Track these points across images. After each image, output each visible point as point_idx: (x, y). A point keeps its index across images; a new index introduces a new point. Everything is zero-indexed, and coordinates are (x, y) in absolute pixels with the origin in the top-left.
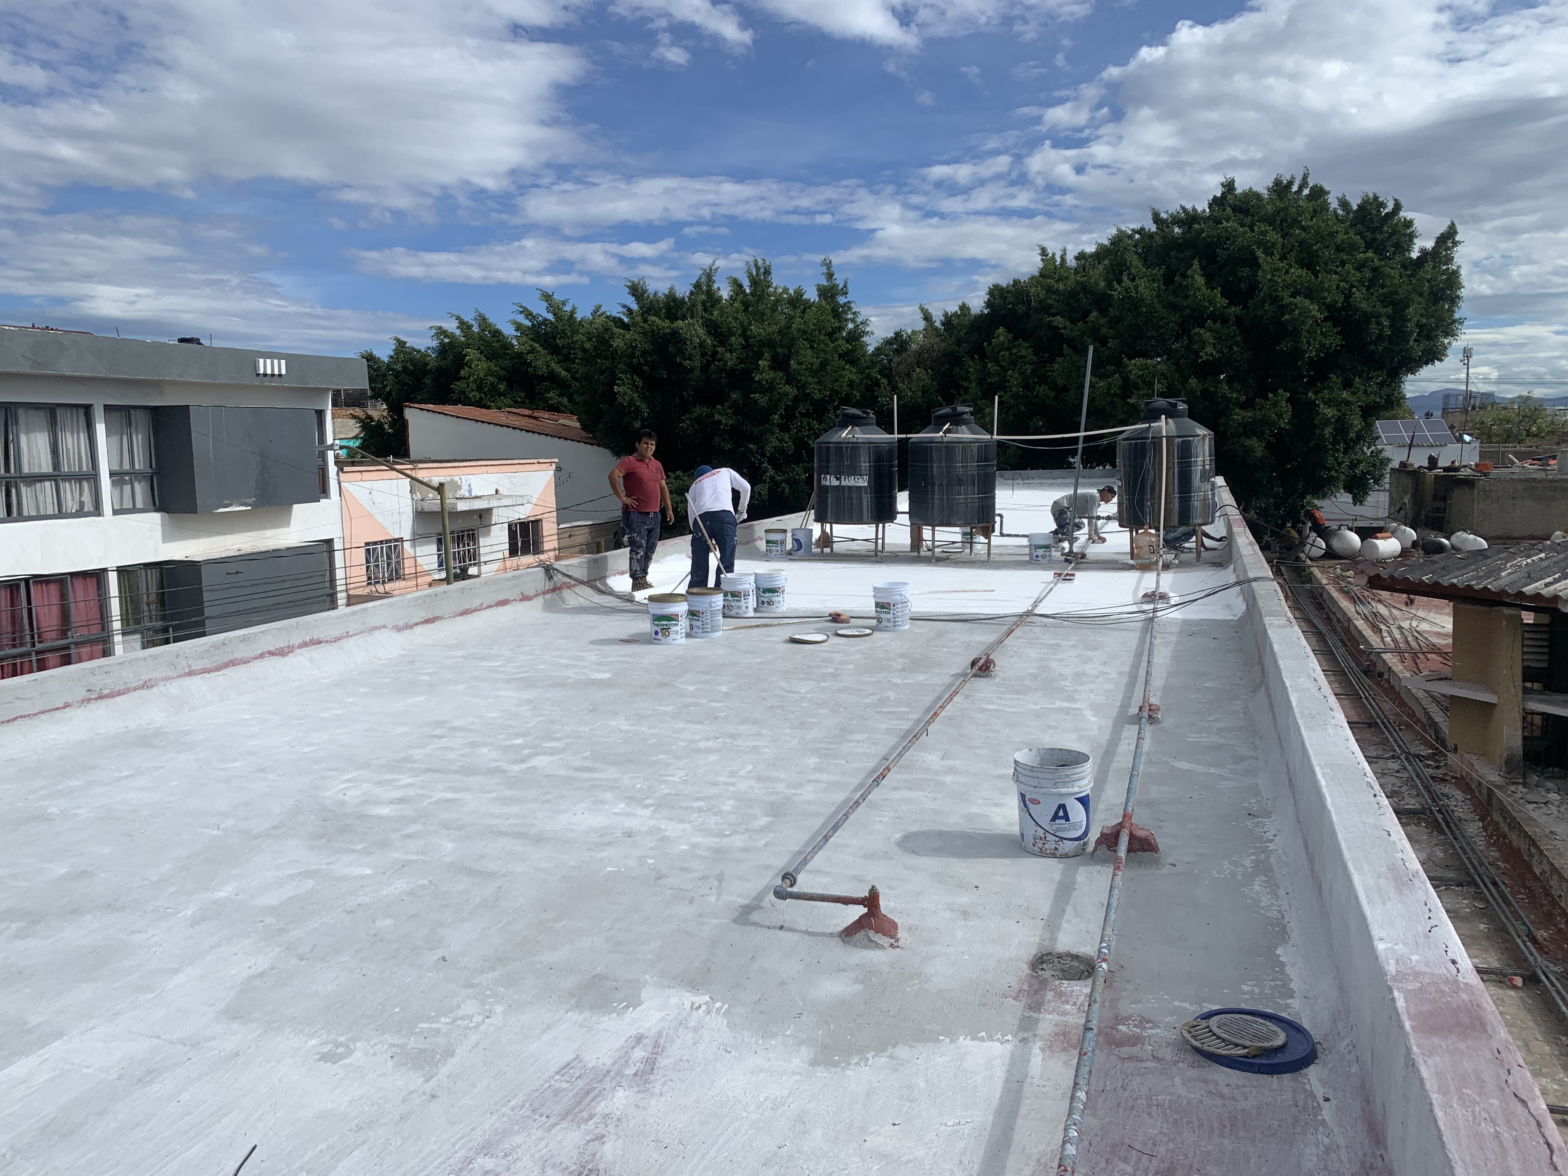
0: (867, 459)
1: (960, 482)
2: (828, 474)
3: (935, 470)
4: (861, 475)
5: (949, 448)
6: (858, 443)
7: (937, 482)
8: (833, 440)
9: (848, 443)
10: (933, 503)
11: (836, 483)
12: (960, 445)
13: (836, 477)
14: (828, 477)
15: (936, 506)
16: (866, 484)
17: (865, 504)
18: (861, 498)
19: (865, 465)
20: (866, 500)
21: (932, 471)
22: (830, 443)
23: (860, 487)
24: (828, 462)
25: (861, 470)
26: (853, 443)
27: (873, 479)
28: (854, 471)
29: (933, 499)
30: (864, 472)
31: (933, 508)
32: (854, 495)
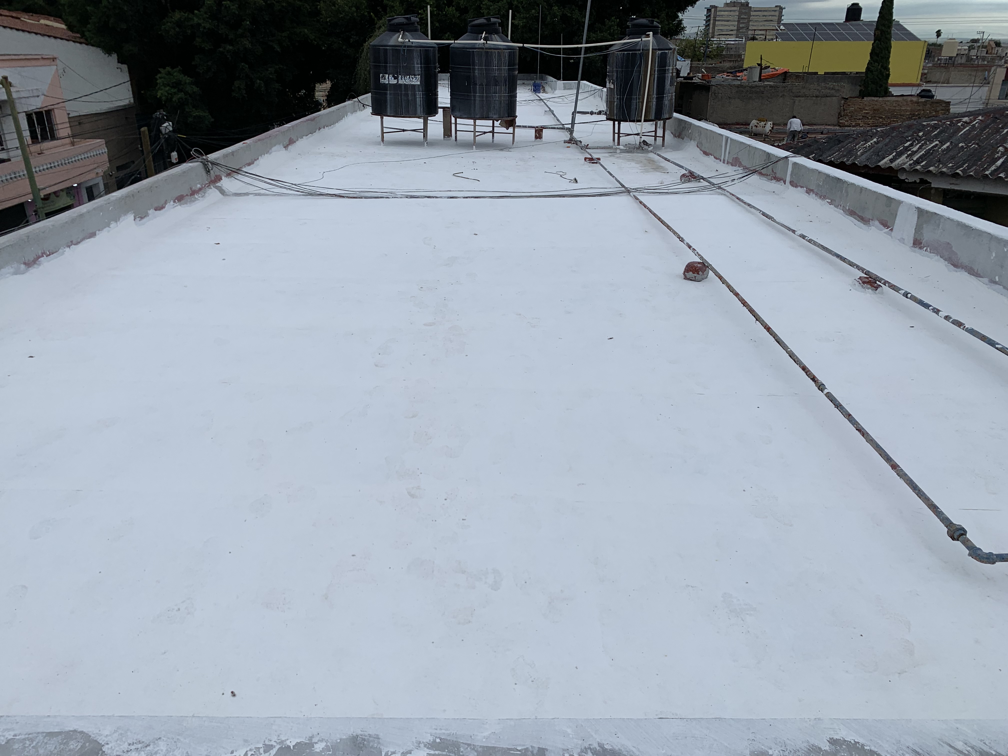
0: (419, 61)
1: (496, 83)
2: (386, 74)
3: (476, 71)
4: (415, 75)
5: (487, 52)
6: (411, 47)
7: (478, 82)
8: (390, 44)
9: (405, 46)
10: (475, 100)
11: (394, 82)
12: (496, 51)
13: (393, 76)
14: (387, 76)
15: (477, 102)
16: (419, 83)
17: (418, 100)
18: (415, 95)
19: (417, 66)
20: (419, 97)
21: (474, 73)
22: (388, 46)
23: (414, 86)
24: (386, 62)
25: (414, 71)
26: (408, 46)
27: (423, 79)
28: (410, 72)
29: (475, 96)
30: (417, 73)
31: (475, 104)
32: (410, 92)
